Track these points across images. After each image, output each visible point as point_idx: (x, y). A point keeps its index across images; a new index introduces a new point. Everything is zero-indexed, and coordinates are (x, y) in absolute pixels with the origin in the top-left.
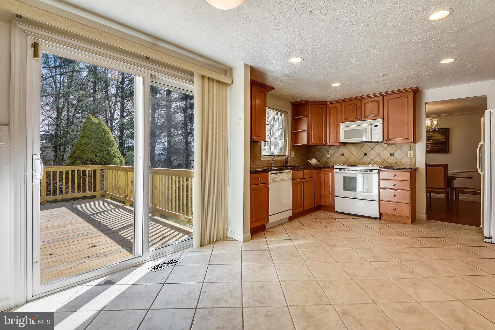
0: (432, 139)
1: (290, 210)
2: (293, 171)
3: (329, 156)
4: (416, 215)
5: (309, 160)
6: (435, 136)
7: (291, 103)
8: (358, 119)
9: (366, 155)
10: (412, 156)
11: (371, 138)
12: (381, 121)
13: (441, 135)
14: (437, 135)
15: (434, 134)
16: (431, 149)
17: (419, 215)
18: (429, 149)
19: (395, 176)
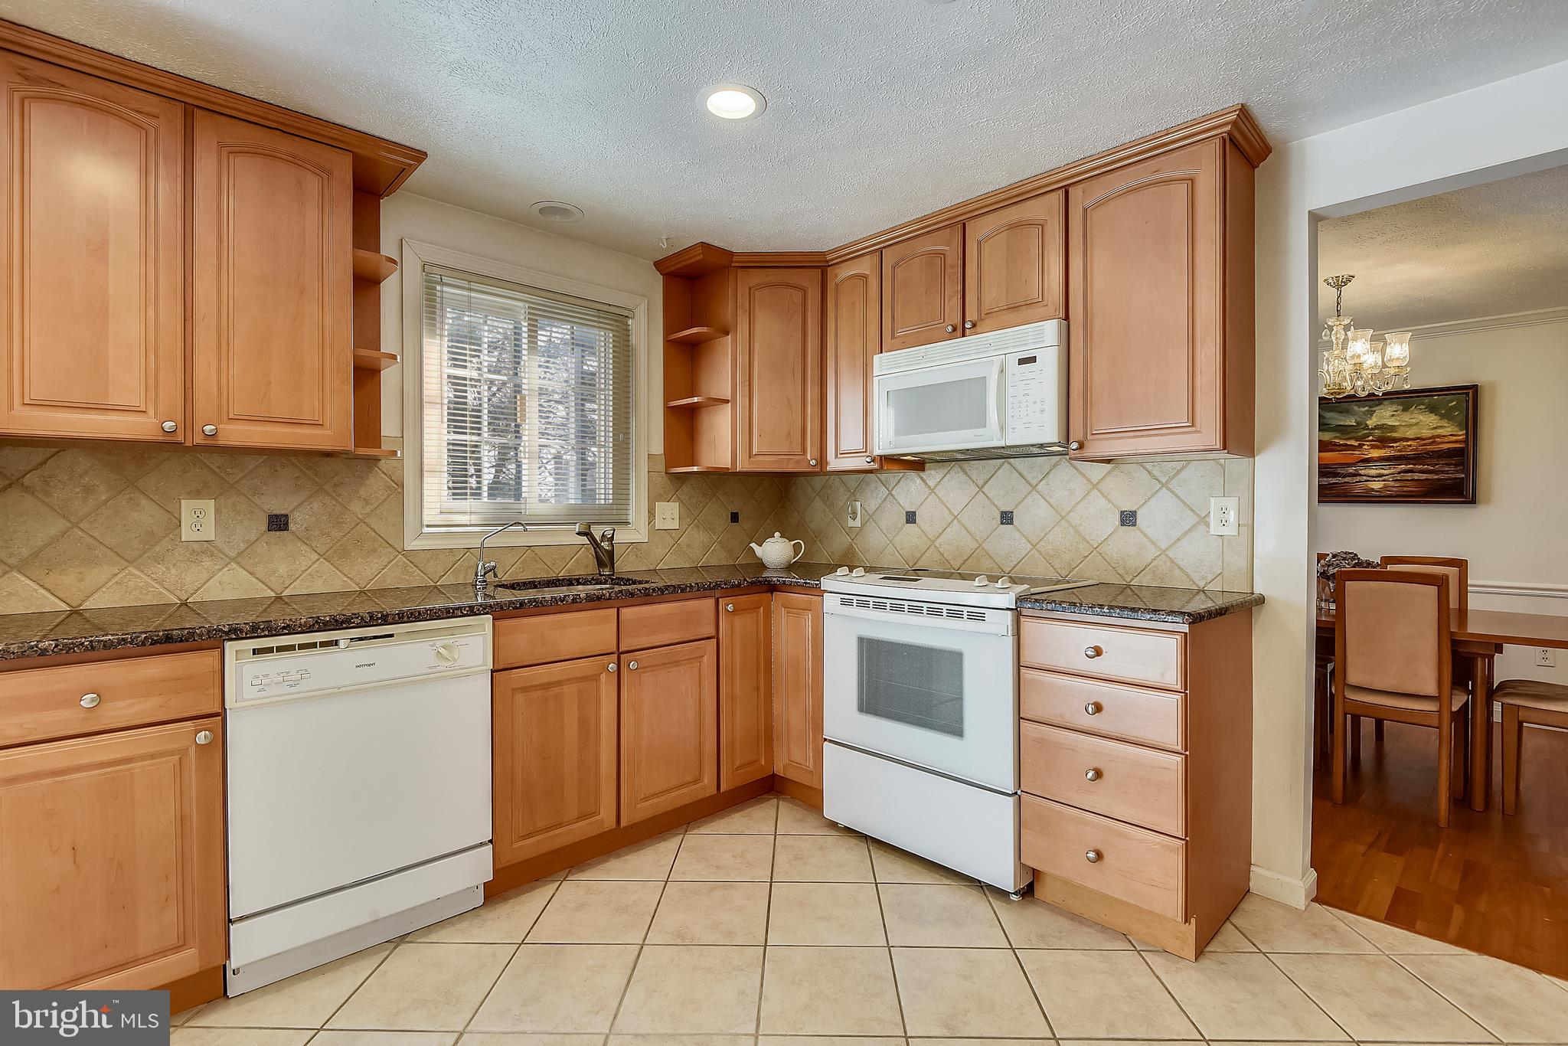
0: (1396, 440)
1: (482, 844)
2: (498, 623)
3: (858, 523)
4: (1253, 868)
5: (753, 545)
6: (1410, 426)
7: (659, 265)
8: (950, 329)
9: (1007, 518)
10: (1230, 530)
11: (1002, 428)
12: (1050, 329)
13: (1442, 417)
14: (1421, 417)
15: (1405, 414)
16: (1392, 484)
17: (1269, 874)
18: (1385, 487)
19: (1098, 652)
